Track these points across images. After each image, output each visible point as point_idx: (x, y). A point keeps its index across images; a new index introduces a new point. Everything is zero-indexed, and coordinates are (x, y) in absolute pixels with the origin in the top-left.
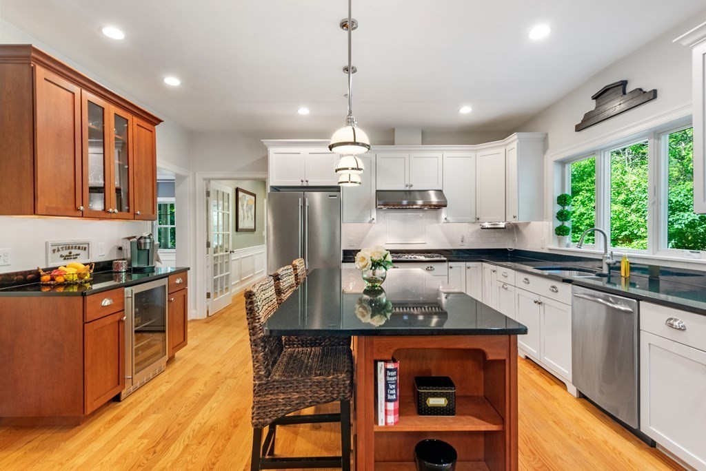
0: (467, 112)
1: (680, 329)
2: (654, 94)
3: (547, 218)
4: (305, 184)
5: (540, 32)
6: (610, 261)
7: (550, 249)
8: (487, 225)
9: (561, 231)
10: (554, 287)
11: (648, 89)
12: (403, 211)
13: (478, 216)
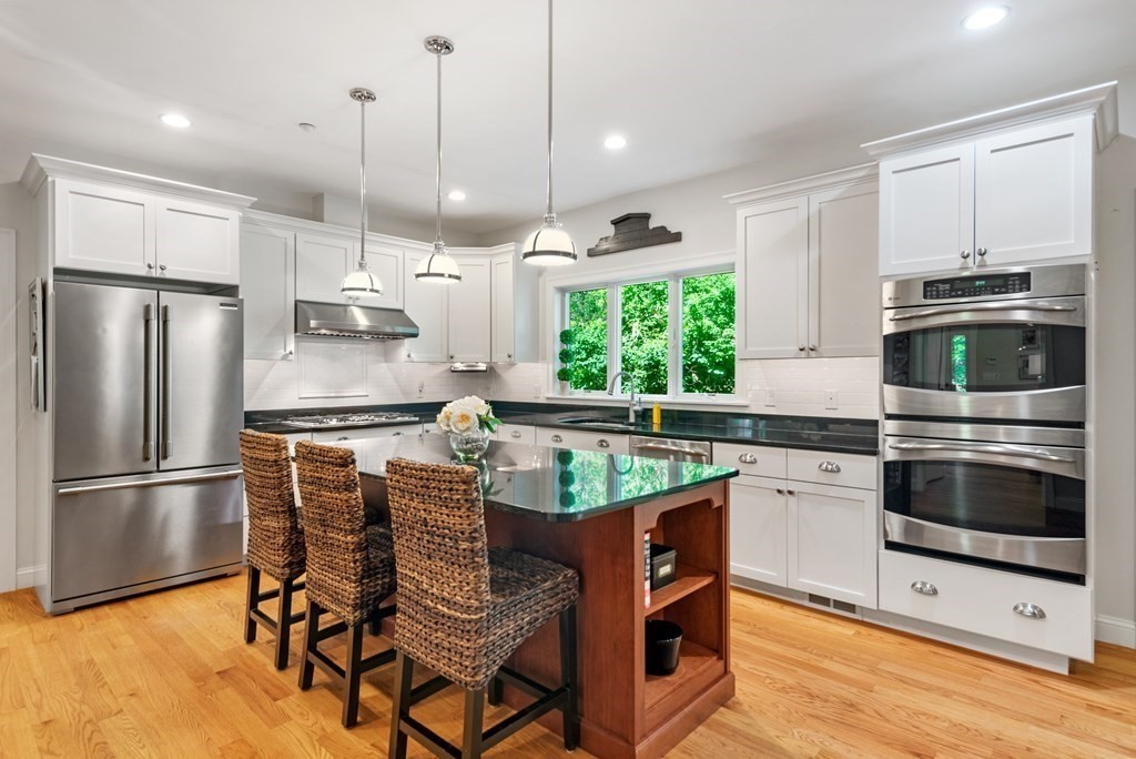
0: (458, 199)
1: (751, 463)
2: (677, 237)
3: (544, 359)
4: (156, 273)
5: (615, 142)
6: (637, 408)
7: (548, 398)
8: (459, 366)
9: (563, 375)
10: (602, 441)
11: (673, 230)
12: (333, 340)
13: (451, 353)
